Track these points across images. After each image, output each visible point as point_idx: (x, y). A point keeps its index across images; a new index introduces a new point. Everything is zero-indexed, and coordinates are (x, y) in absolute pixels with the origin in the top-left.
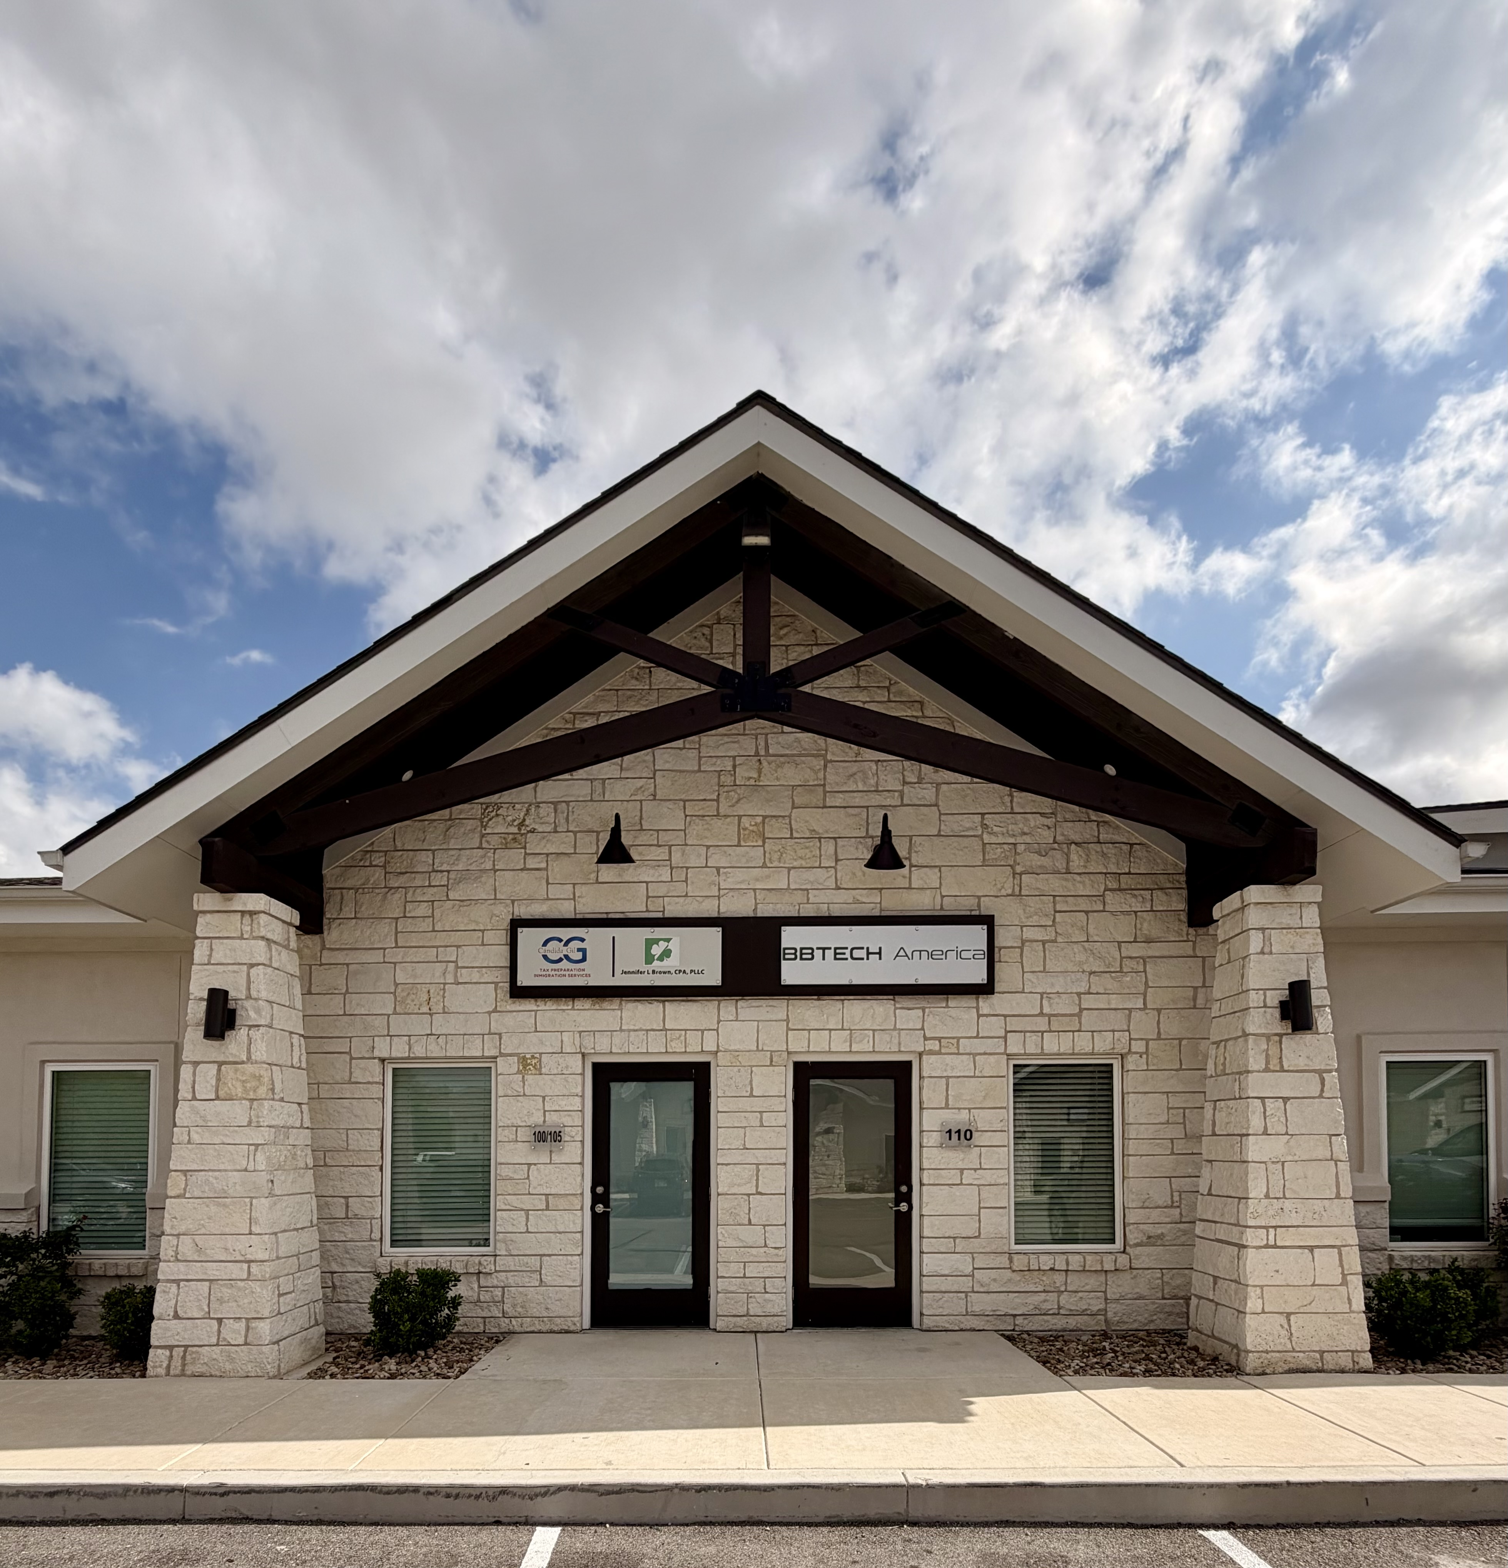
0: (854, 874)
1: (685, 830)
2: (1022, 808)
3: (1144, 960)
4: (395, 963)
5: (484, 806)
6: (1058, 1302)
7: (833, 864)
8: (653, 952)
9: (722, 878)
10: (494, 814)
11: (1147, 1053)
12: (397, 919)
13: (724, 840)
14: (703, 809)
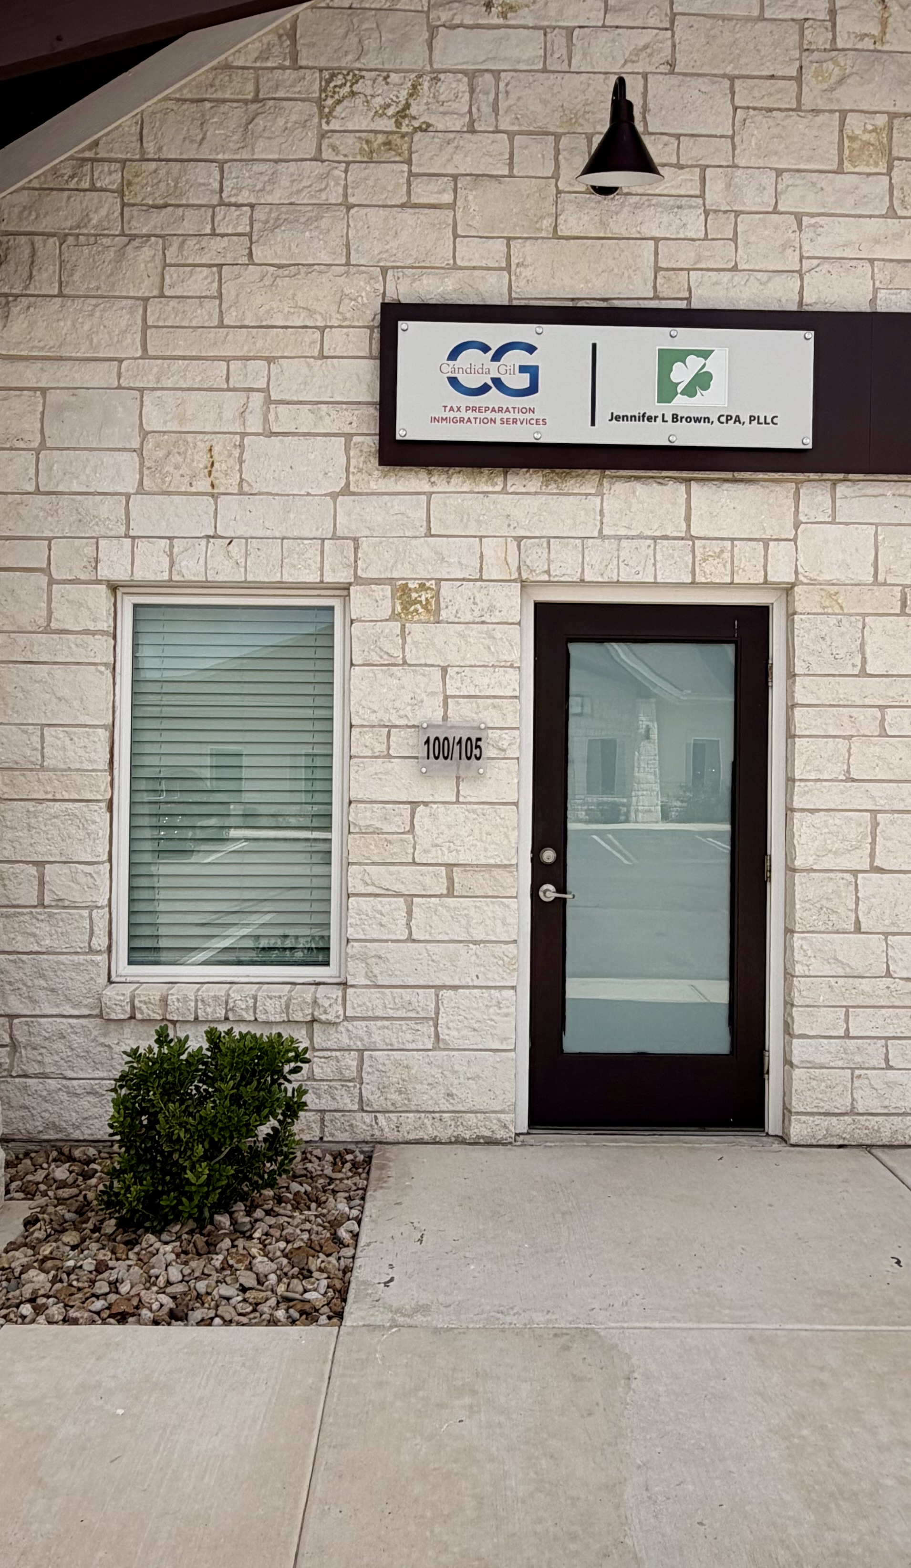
1: (732, 137)
4: (141, 390)
5: (326, 75)
8: (674, 377)
9: (807, 234)
10: (346, 90)
12: (146, 300)
13: (810, 159)
14: (770, 94)
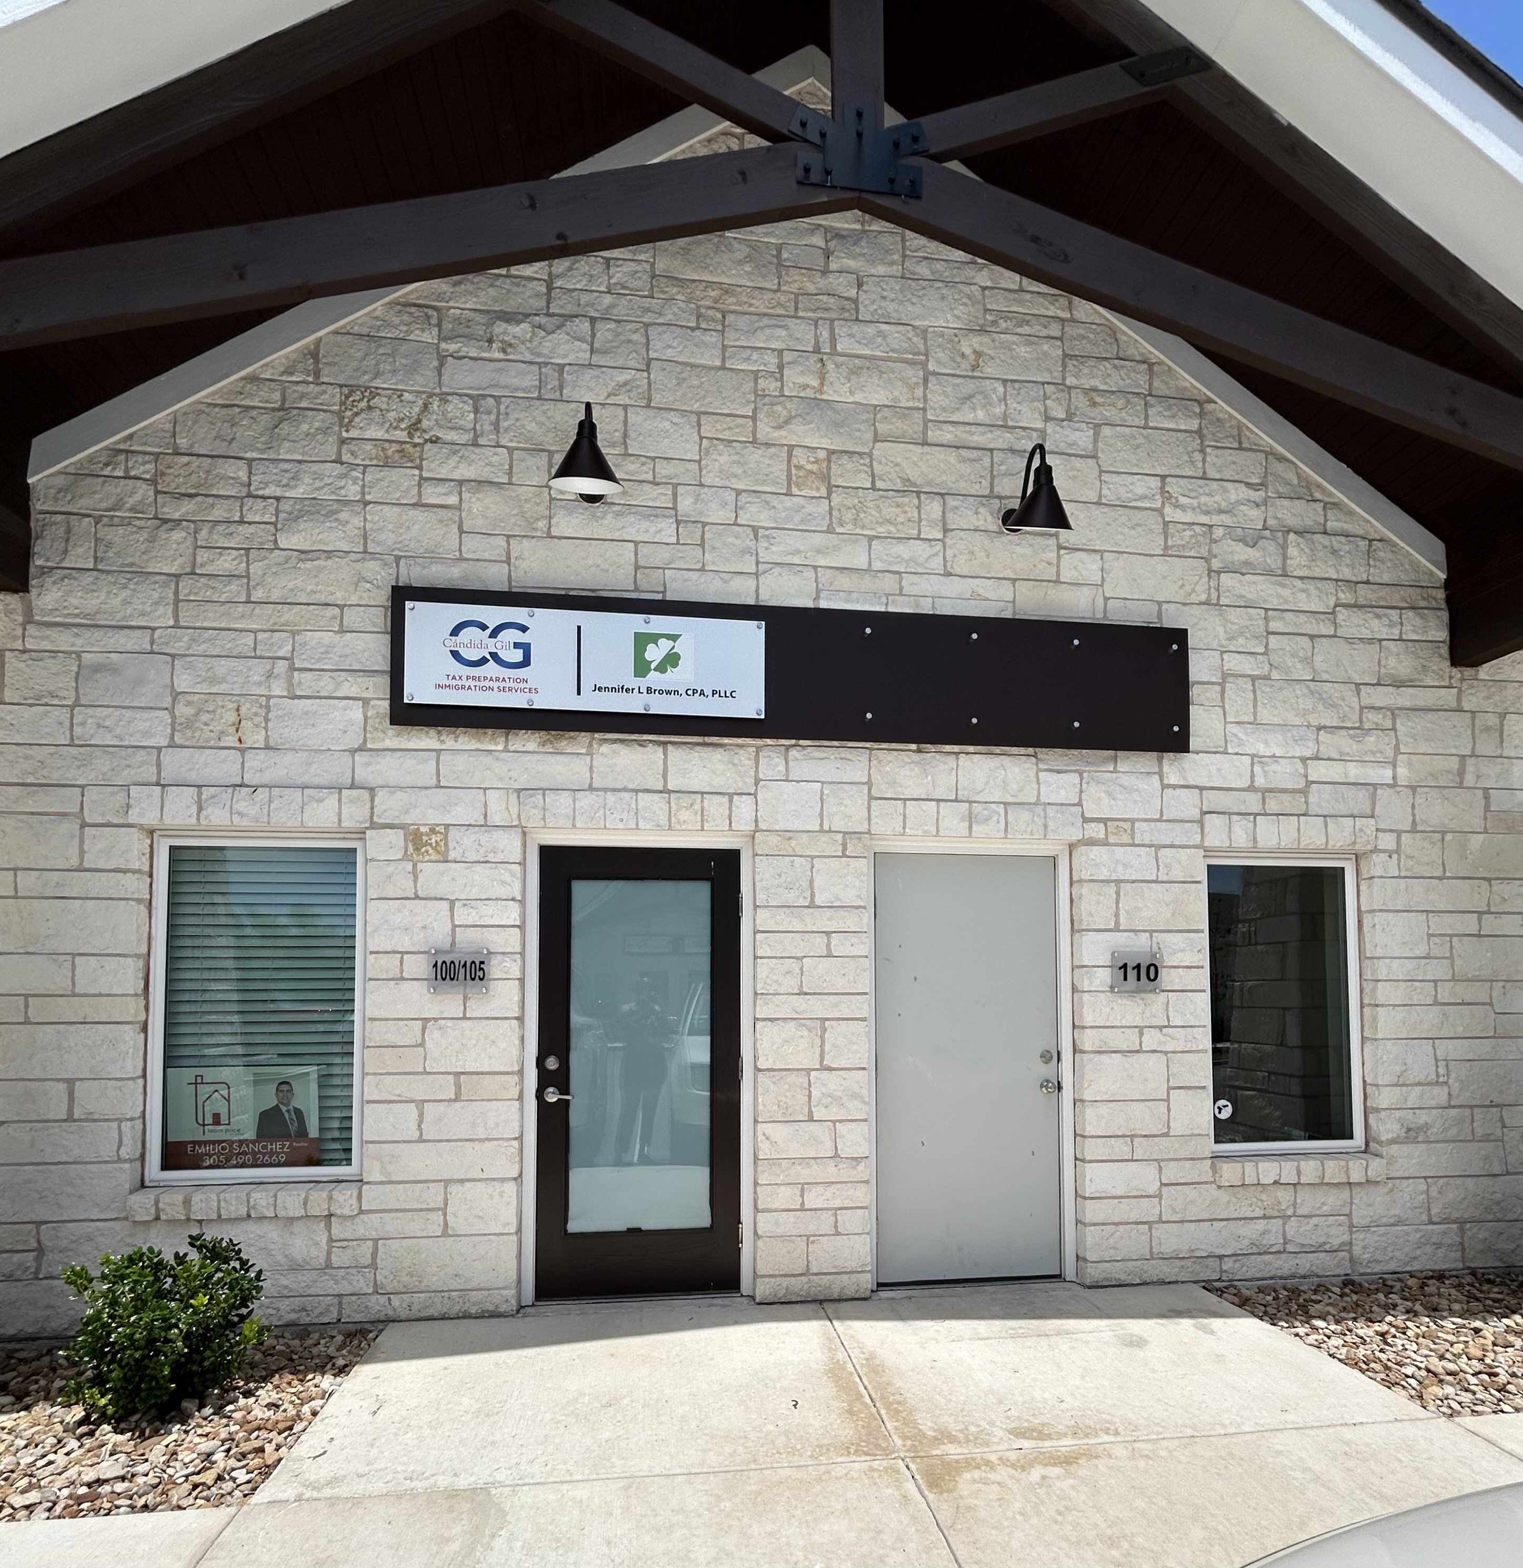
0: (972, 553)
1: (699, 462)
2: (1220, 472)
3: (1393, 712)
4: (173, 656)
5: (346, 390)
6: (1284, 1231)
7: (940, 536)
8: (648, 656)
9: (763, 544)
10: (363, 404)
11: (1398, 851)
12: (178, 576)
13: (764, 482)
14: (730, 428)
